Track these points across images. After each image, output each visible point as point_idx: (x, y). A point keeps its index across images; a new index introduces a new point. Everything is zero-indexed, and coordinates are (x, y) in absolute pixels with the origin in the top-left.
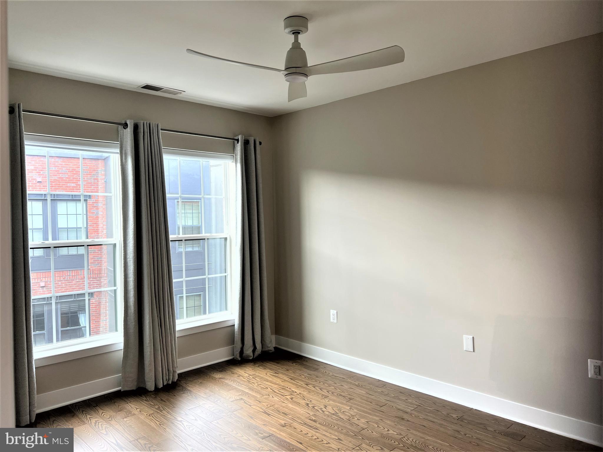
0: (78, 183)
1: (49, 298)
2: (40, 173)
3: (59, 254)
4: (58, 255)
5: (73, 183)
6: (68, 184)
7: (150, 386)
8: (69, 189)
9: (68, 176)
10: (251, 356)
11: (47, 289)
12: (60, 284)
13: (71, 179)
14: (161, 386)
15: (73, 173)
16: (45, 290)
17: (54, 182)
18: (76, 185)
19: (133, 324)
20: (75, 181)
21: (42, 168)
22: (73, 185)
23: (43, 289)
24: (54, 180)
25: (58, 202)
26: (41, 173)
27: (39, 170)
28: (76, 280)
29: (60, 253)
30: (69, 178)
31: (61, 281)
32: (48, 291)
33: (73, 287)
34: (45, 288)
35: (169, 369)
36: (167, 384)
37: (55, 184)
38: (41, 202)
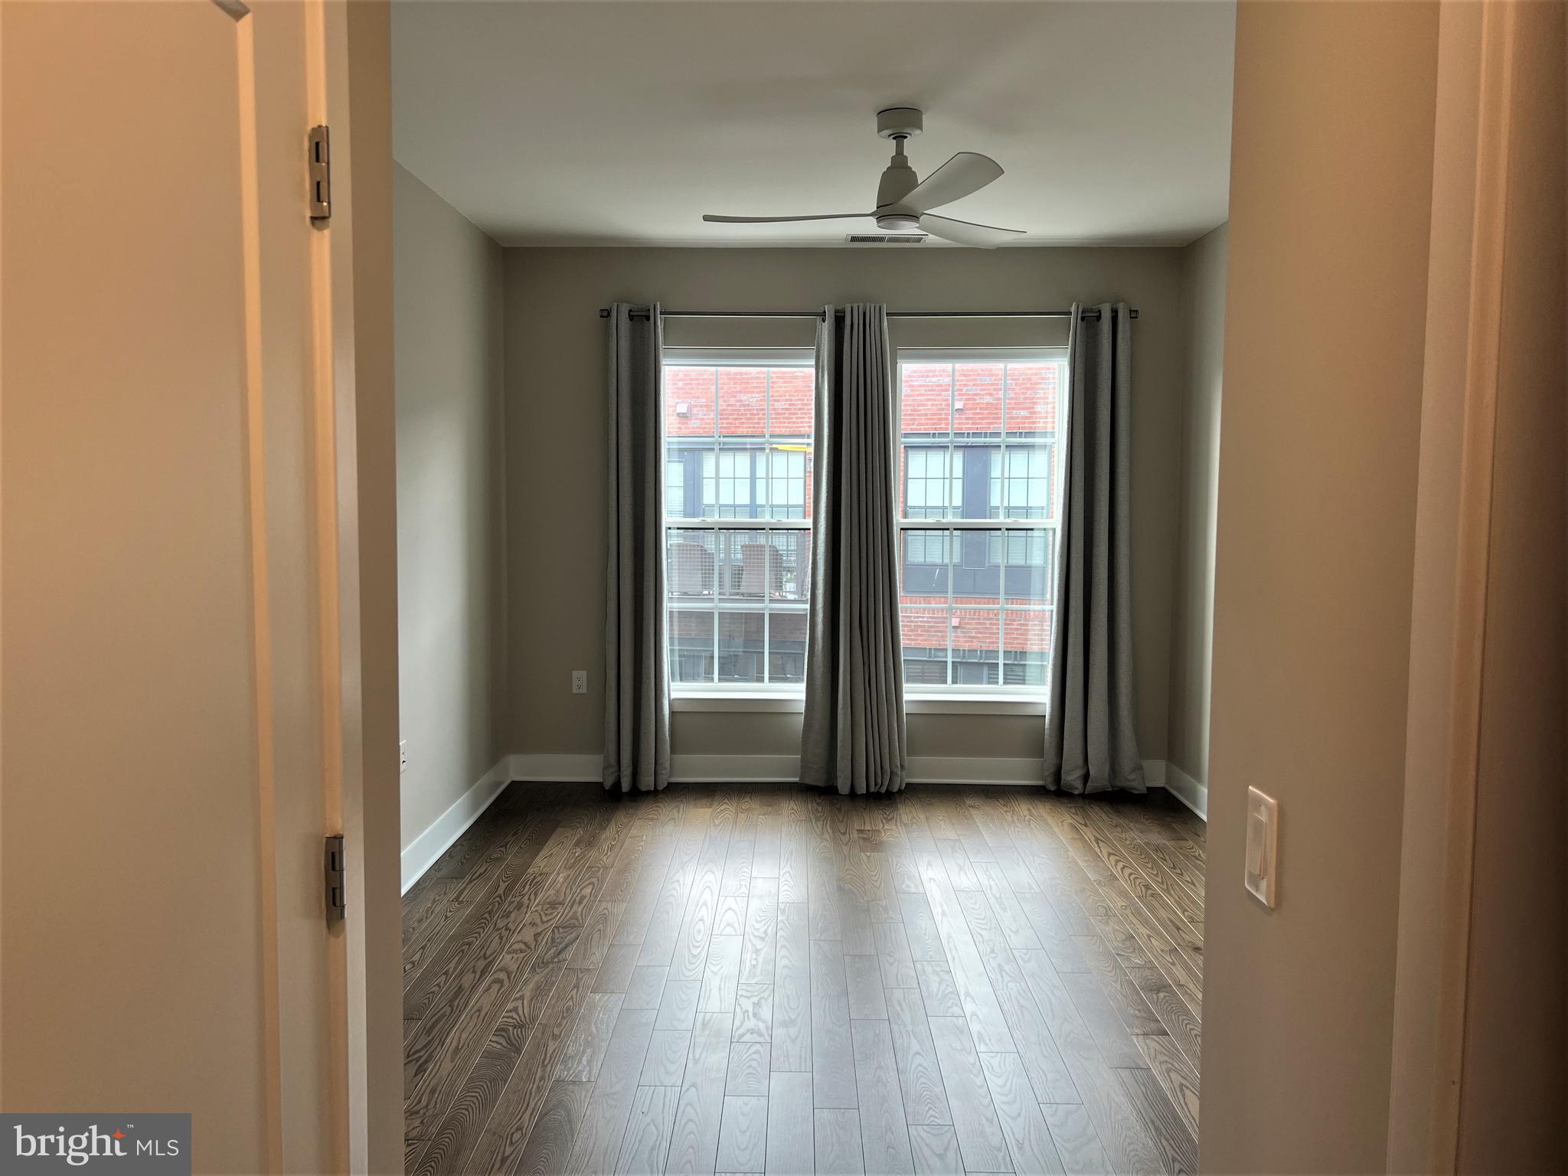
0: (1033, 408)
1: (967, 652)
2: (962, 390)
3: (989, 563)
4: (987, 565)
5: (1023, 409)
6: (1014, 412)
7: (843, 786)
8: (1014, 422)
9: (1016, 394)
10: (1077, 788)
11: (962, 632)
12: (988, 626)
13: (1021, 400)
14: (862, 789)
15: (1024, 386)
16: (959, 634)
17: (986, 409)
18: (1031, 413)
19: (821, 670)
20: (1028, 405)
21: (967, 380)
22: (1023, 413)
23: (956, 632)
24: (988, 403)
25: (993, 452)
26: (964, 392)
27: (960, 385)
28: (1020, 620)
29: (991, 561)
30: (1015, 399)
31: (991, 619)
32: (965, 637)
33: (1013, 636)
34: (959, 630)
35: (883, 766)
36: (878, 791)
37: (988, 414)
38: (961, 453)
